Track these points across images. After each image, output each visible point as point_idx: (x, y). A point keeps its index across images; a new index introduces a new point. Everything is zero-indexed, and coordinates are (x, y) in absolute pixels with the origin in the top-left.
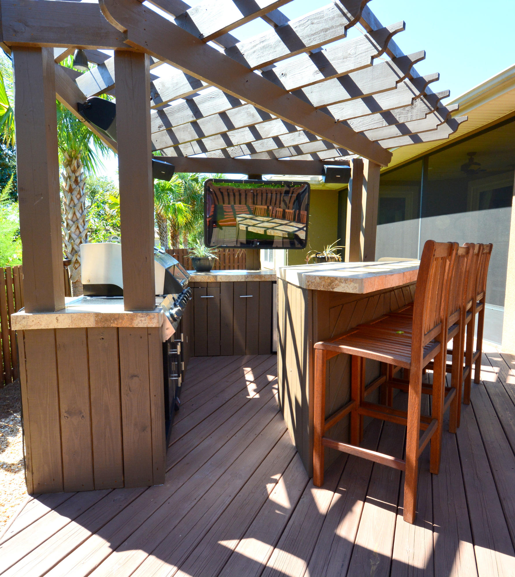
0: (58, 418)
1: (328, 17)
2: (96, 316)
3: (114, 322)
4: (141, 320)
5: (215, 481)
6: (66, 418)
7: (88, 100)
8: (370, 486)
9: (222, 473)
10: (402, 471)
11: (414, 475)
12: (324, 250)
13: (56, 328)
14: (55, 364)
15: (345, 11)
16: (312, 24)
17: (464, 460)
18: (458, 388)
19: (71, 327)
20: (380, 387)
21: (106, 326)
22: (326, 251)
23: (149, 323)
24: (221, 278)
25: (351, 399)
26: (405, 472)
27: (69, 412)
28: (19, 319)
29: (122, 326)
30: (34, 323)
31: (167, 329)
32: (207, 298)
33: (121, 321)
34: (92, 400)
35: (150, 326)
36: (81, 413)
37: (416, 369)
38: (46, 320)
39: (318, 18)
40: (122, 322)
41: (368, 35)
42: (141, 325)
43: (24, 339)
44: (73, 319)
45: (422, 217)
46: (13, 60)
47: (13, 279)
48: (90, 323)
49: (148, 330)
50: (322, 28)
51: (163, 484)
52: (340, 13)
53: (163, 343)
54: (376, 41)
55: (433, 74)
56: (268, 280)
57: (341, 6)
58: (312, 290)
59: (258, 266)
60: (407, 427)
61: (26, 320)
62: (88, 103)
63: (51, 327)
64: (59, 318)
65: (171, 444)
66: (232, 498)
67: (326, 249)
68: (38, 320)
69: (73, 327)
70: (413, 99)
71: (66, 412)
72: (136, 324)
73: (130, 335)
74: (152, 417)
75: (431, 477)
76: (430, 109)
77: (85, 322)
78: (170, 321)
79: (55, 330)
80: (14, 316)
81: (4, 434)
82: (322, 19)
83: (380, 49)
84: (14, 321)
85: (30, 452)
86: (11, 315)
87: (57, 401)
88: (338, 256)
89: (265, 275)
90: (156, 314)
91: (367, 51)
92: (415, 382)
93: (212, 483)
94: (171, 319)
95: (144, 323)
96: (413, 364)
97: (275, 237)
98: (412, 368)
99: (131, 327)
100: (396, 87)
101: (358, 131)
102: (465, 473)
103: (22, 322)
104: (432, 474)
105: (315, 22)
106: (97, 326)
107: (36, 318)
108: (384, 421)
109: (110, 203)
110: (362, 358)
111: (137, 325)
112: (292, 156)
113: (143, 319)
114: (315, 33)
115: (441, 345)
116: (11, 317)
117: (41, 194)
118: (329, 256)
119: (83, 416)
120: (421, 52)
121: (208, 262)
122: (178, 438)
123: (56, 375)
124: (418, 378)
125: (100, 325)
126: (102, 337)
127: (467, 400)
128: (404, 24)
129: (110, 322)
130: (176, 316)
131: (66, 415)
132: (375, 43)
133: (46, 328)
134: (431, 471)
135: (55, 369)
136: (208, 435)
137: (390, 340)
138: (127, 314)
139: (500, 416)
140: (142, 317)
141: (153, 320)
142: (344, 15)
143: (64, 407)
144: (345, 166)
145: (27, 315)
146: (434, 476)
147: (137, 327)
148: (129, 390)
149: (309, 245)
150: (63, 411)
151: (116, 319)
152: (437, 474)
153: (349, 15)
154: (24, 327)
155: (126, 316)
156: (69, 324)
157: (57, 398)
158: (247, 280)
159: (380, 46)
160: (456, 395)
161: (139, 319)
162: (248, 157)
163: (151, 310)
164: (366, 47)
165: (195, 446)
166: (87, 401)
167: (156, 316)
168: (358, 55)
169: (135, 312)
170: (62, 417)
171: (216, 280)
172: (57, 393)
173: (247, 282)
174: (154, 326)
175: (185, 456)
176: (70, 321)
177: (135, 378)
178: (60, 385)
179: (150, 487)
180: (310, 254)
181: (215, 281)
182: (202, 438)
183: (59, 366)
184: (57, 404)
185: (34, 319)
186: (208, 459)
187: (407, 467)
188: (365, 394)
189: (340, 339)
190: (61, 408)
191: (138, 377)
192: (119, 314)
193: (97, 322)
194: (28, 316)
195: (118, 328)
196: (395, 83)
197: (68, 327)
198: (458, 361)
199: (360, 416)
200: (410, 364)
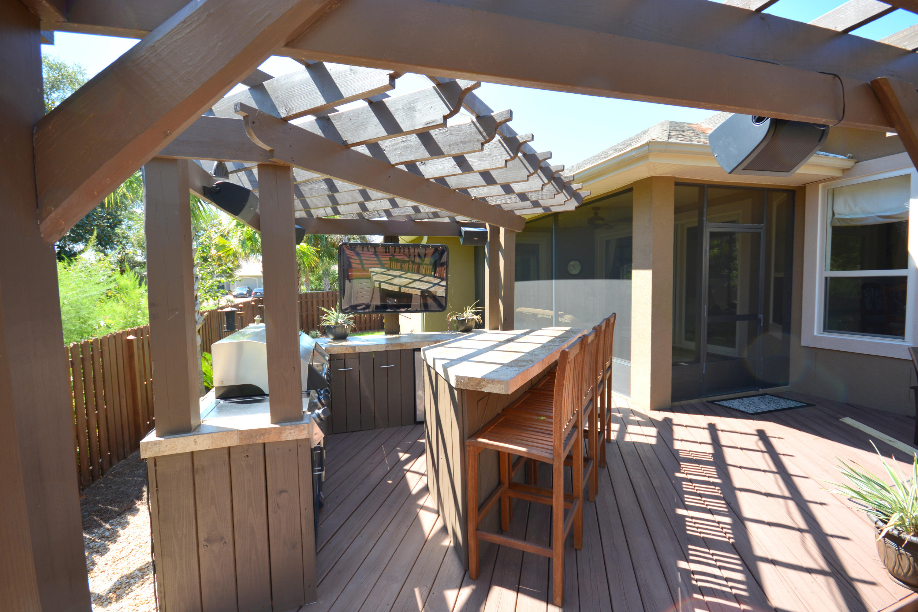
0: (196, 548)
1: (466, 131)
2: (240, 434)
3: (260, 438)
4: (290, 433)
5: (371, 589)
6: (206, 547)
7: (216, 184)
8: (522, 572)
9: (377, 579)
10: (549, 558)
11: (561, 561)
12: (464, 312)
13: (193, 450)
14: (192, 489)
15: (481, 130)
16: (452, 134)
17: (603, 530)
18: (595, 459)
19: (211, 448)
20: (525, 463)
21: (251, 443)
22: (466, 313)
23: (298, 435)
24: (359, 349)
25: (500, 483)
26: (553, 559)
27: (208, 540)
28: (149, 446)
29: (270, 441)
30: (167, 448)
31: (315, 434)
32: (345, 370)
33: (267, 436)
34: (235, 524)
35: (299, 438)
36: (223, 539)
37: (558, 464)
38: (182, 443)
39: (457, 131)
40: (269, 437)
41: (501, 140)
42: (290, 438)
43: (155, 467)
44: (213, 439)
45: (556, 279)
46: (144, 171)
47: (102, 352)
48: (233, 442)
49: (298, 442)
50: (461, 140)
51: (316, 601)
52: (477, 130)
53: (312, 450)
54: (509, 147)
55: (559, 166)
56: (409, 348)
57: (478, 125)
58: (461, 389)
59: (396, 330)
60: (552, 507)
61: (158, 445)
62: (216, 187)
63: (188, 450)
64: (197, 440)
65: (320, 549)
66: (391, 607)
67: (466, 310)
68: (173, 444)
69: (214, 447)
70: (543, 185)
71: (205, 541)
72: (284, 438)
73: (278, 449)
74: (303, 532)
75: (575, 554)
76: (558, 191)
77: (228, 441)
78: (316, 421)
79: (192, 453)
80: (144, 443)
81: (100, 550)
82: (461, 132)
83: (512, 155)
84: (144, 448)
85: (162, 591)
86: (141, 442)
87: (194, 530)
88: (478, 317)
89: (406, 343)
90: (306, 425)
91: (502, 155)
92: (558, 476)
93: (369, 592)
94: (318, 420)
95: (293, 436)
96: (556, 460)
97: (413, 295)
98: (554, 463)
99: (280, 440)
100: (528, 180)
101: (494, 204)
102: (604, 544)
103: (153, 448)
104: (576, 550)
105: (454, 133)
106: (241, 444)
107: (170, 442)
108: (530, 502)
109: (218, 245)
110: (509, 454)
111: (286, 438)
112: (430, 218)
113: (292, 431)
114: (454, 143)
115: (578, 430)
116: (141, 444)
117: (176, 310)
118: (470, 318)
119: (225, 542)
120: (548, 152)
121: (343, 330)
122: (325, 542)
123: (193, 502)
124: (560, 472)
125: (245, 443)
126: (247, 454)
127: (603, 462)
128: (533, 136)
129: (256, 438)
130: (322, 416)
131: (205, 543)
132: (508, 149)
133: (183, 452)
134: (575, 547)
135: (192, 496)
136: (357, 534)
137: (534, 427)
138: (275, 428)
139: (631, 477)
140: (291, 429)
141: (303, 431)
142: (481, 133)
143: (202, 536)
144: (482, 228)
145: (159, 441)
146: (578, 551)
147: (286, 440)
148: (277, 507)
149: (449, 305)
150: (201, 539)
151: (262, 434)
152: (580, 550)
153: (485, 134)
154: (156, 453)
155: (274, 431)
156: (209, 445)
157: (194, 527)
158: (387, 349)
159: (512, 153)
160: (593, 466)
161: (288, 432)
162: (385, 219)
163: (300, 421)
164: (500, 151)
165: (345, 549)
166: (230, 525)
167: (306, 428)
168: (494, 156)
169: (283, 424)
170: (201, 546)
171: (355, 351)
172: (194, 521)
173: (387, 351)
174: (304, 438)
175: (335, 564)
176: (210, 442)
177: (283, 494)
178: (198, 512)
179: (301, 607)
180: (451, 316)
181: (353, 352)
182: (351, 538)
183: (197, 491)
184: (194, 532)
185: (167, 444)
186: (361, 563)
187: (554, 554)
188: (513, 474)
189: (489, 432)
190: (199, 536)
191: (287, 492)
192: (266, 429)
193: (241, 439)
194: (161, 441)
195: (264, 444)
196: (527, 176)
197: (207, 448)
198: (593, 434)
199: (510, 498)
200: (553, 459)
